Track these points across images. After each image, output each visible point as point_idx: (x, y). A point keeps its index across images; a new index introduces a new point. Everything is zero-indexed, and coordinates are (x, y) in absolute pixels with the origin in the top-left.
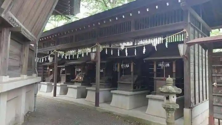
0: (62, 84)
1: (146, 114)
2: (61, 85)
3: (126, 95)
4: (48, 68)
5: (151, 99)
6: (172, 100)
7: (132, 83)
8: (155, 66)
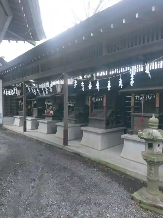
0: (34, 118)
1: (120, 157)
2: (32, 120)
3: (98, 134)
4: (20, 101)
5: (128, 140)
6: (156, 150)
7: (105, 119)
8: (132, 99)
